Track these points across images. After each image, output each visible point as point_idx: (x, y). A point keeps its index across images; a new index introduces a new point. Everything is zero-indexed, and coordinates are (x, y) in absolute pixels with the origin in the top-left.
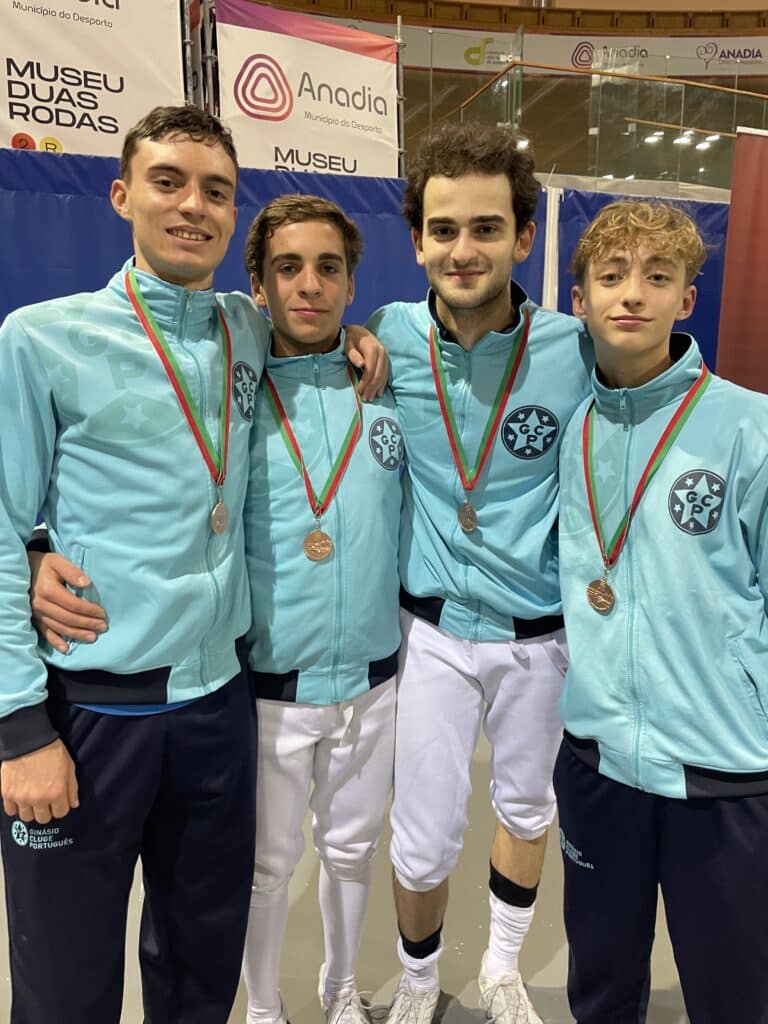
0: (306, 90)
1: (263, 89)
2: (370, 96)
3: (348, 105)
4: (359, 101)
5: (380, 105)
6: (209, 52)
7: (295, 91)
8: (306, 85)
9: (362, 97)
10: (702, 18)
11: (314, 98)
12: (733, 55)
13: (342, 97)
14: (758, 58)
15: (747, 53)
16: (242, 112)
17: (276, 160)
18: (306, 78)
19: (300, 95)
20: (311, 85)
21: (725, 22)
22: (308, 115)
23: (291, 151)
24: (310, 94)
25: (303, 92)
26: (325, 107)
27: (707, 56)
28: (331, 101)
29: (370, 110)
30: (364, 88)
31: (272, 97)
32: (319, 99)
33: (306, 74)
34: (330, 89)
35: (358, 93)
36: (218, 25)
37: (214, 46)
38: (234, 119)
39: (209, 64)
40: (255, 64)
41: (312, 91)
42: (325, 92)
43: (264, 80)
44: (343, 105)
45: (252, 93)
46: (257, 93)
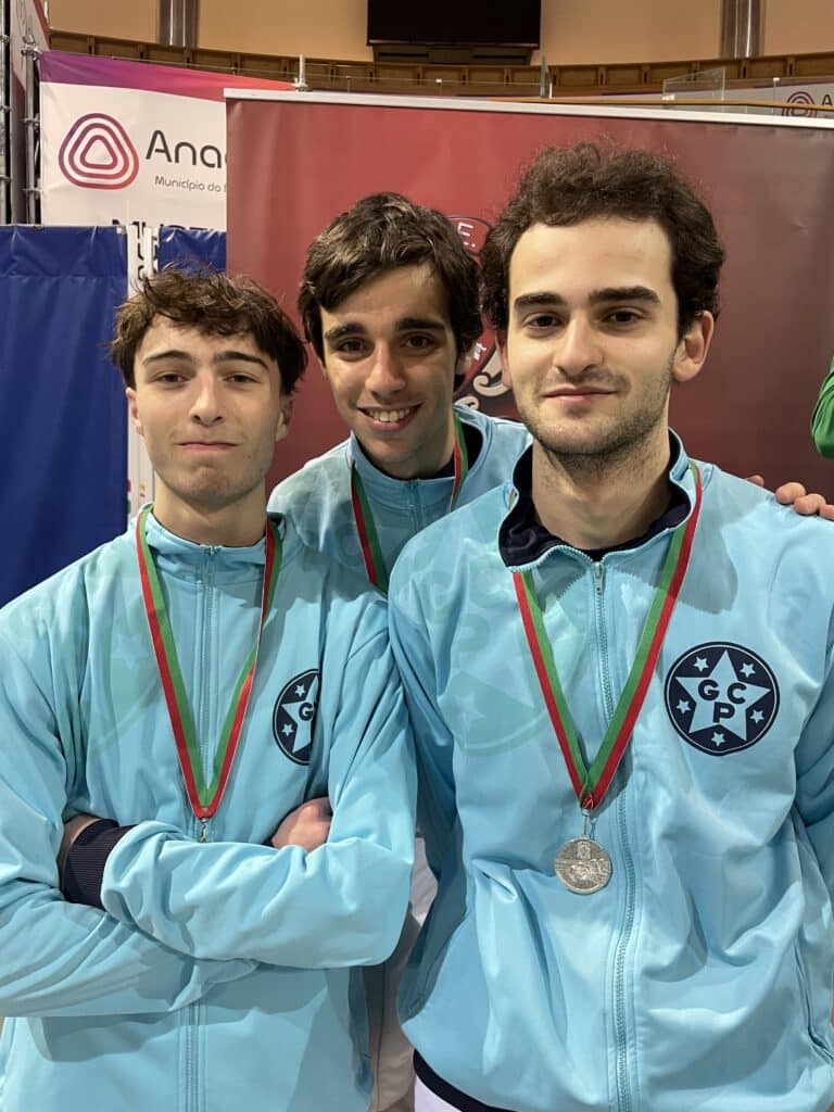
0: (157, 150)
3: (219, 166)
6: (30, 118)
7: (142, 152)
8: (159, 144)
11: (170, 160)
13: (210, 156)
16: (68, 182)
18: (159, 137)
19: (148, 157)
20: (164, 144)
22: (160, 180)
24: (164, 155)
25: (154, 153)
26: (186, 168)
28: (194, 163)
31: (109, 161)
32: (177, 160)
33: (157, 132)
34: (192, 148)
36: (41, 84)
37: (37, 110)
38: (55, 190)
39: (31, 130)
40: (87, 126)
41: (166, 151)
42: (185, 152)
43: (98, 143)
44: (212, 166)
45: (83, 159)
46: (88, 158)
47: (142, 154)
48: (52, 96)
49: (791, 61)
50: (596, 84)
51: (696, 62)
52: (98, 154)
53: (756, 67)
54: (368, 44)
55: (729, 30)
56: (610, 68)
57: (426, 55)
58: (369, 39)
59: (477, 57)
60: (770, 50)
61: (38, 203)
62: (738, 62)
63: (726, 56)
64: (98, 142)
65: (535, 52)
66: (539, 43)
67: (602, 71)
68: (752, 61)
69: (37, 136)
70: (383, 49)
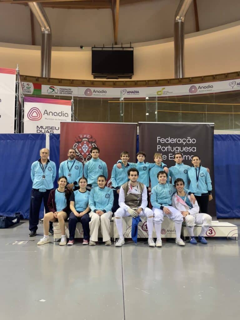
0: (46, 113)
1: (35, 114)
2: (63, 114)
4: (60, 114)
5: (66, 115)
6: (22, 108)
7: (43, 114)
8: (46, 112)
9: (61, 114)
13: (55, 114)
16: (28, 119)
17: (37, 128)
18: (46, 111)
19: (44, 114)
20: (47, 112)
22: (46, 119)
23: (41, 127)
24: (47, 114)
25: (45, 114)
26: (51, 116)
27: (233, 85)
28: (52, 115)
29: (63, 116)
30: (62, 112)
32: (49, 115)
33: (46, 110)
34: (52, 113)
35: (60, 113)
38: (26, 121)
40: (33, 110)
41: (47, 113)
43: (35, 113)
44: (56, 116)
46: (33, 115)
48: (26, 105)
50: (145, 84)
56: (148, 81)
58: (92, 73)
59: (119, 77)
61: (23, 123)
66: (133, 73)
69: (23, 111)
70: (96, 75)
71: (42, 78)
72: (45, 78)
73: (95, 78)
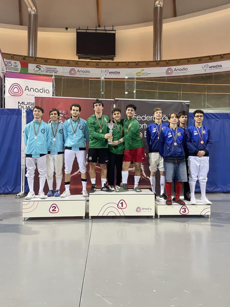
3: (38, 92)
4: (41, 91)
6: (3, 84)
10: (204, 58)
11: (29, 91)
12: (213, 67)
13: (37, 90)
14: (221, 67)
15: (217, 66)
16: (10, 95)
17: (19, 104)
21: (211, 58)
22: (27, 95)
23: (23, 102)
26: (32, 93)
27: (205, 68)
29: (44, 92)
30: (43, 88)
31: (18, 91)
35: (41, 89)
36: (6, 78)
37: (4, 82)
38: (8, 97)
39: (3, 86)
40: (13, 85)
41: (28, 89)
42: (32, 90)
44: (37, 92)
45: (13, 91)
46: (14, 91)
47: (24, 90)
48: (8, 80)
49: (168, 61)
50: (126, 66)
51: (147, 61)
52: (16, 90)
53: (160, 62)
54: (77, 55)
55: (155, 55)
56: (129, 62)
57: (90, 58)
58: (77, 54)
59: (101, 58)
60: (163, 59)
61: (4, 99)
62: (156, 61)
63: (154, 60)
64: (16, 88)
65: (115, 57)
66: (115, 55)
67: (127, 63)
68: (159, 61)
69: (4, 87)
70: (80, 56)
71: (29, 57)
72: (32, 57)
73: (80, 59)
